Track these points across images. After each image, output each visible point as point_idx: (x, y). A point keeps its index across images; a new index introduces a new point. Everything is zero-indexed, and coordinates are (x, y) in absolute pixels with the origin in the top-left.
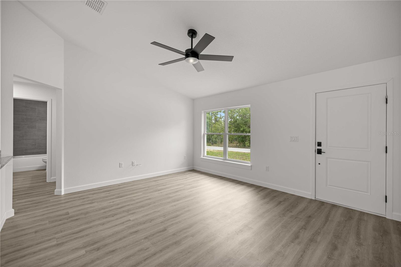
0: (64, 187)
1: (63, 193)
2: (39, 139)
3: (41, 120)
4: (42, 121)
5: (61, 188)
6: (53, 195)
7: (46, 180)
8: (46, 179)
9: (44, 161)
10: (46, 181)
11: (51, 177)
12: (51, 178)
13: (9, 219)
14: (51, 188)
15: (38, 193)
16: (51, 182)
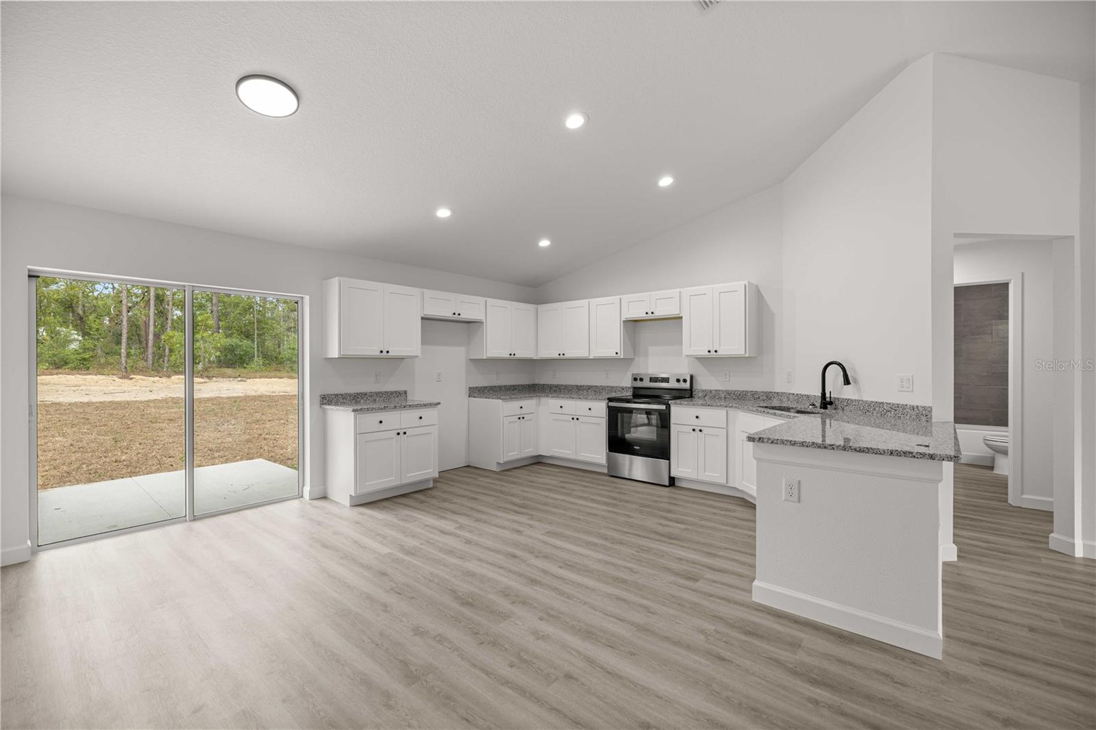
0: (1084, 536)
1: (1079, 553)
2: (968, 385)
3: (973, 335)
4: (978, 336)
5: (1072, 534)
6: (1044, 546)
7: (1007, 498)
8: (1007, 494)
9: (988, 445)
10: (1007, 501)
11: (1022, 494)
12: (1023, 496)
13: (948, 565)
14: (1030, 524)
15: (998, 527)
16: (1023, 506)
